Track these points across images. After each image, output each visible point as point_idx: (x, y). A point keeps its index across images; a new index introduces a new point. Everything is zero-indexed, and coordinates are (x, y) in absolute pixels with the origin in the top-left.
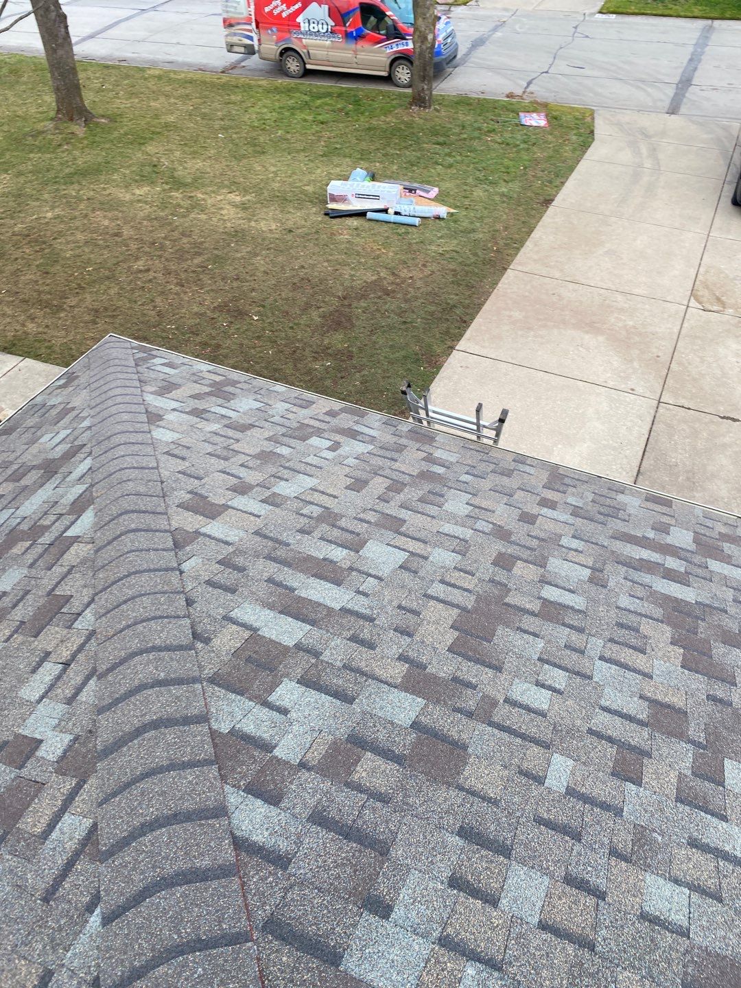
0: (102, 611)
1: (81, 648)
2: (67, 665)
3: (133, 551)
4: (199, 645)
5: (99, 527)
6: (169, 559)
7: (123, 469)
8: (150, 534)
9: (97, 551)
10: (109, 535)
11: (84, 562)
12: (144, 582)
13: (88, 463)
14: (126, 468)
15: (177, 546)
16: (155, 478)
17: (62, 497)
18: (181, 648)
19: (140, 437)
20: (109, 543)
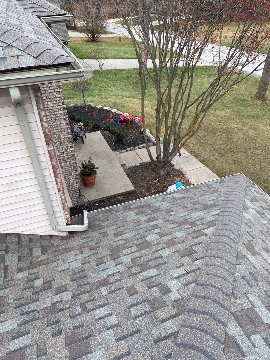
0: (205, 264)
1: (194, 271)
2: (188, 273)
3: (223, 250)
4: (232, 298)
5: (214, 235)
6: (233, 260)
7: (229, 220)
8: (230, 248)
9: (211, 243)
10: (217, 240)
11: (205, 243)
12: (223, 263)
13: (218, 212)
14: (231, 221)
15: (237, 257)
16: (239, 229)
17: (206, 218)
18: (226, 294)
19: (239, 212)
20: (216, 242)
